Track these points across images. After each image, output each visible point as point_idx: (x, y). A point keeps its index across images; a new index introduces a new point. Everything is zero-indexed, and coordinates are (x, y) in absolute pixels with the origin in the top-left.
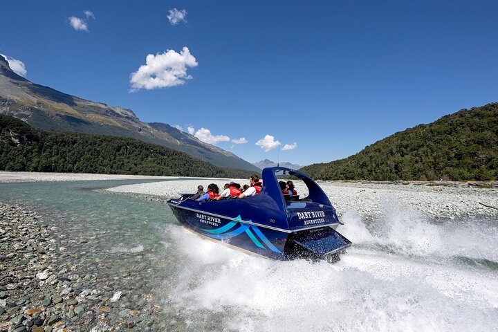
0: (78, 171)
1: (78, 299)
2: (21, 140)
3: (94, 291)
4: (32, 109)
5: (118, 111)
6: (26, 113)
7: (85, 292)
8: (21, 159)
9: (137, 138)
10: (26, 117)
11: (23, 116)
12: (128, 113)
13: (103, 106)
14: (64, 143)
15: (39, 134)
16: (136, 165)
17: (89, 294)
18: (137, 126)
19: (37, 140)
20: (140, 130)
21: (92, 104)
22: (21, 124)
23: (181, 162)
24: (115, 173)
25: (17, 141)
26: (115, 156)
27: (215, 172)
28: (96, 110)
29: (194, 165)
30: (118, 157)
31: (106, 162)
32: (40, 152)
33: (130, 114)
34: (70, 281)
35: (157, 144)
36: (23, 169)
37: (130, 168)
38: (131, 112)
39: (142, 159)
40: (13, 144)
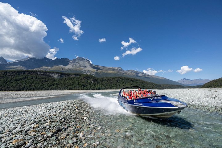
0: (107, 89)
1: (90, 126)
2: (93, 81)
3: (95, 125)
4: (95, 72)
5: (116, 68)
6: (94, 73)
7: (92, 125)
8: (93, 86)
9: (123, 76)
10: (94, 74)
11: (93, 74)
12: (119, 68)
13: (112, 68)
14: (103, 81)
15: (97, 79)
16: (124, 86)
17: (93, 126)
18: (123, 72)
19: (96, 81)
20: (124, 73)
21: (109, 68)
22: (93, 77)
23: (140, 84)
24: (118, 89)
25: (92, 81)
26: (117, 83)
27: (156, 86)
28: (110, 69)
29: (146, 84)
30: (118, 84)
31: (114, 85)
32: (97, 84)
33: (120, 69)
34: (91, 121)
35: (130, 77)
36: (94, 89)
37: (122, 87)
38: (120, 68)
39: (126, 83)
40: (92, 82)
